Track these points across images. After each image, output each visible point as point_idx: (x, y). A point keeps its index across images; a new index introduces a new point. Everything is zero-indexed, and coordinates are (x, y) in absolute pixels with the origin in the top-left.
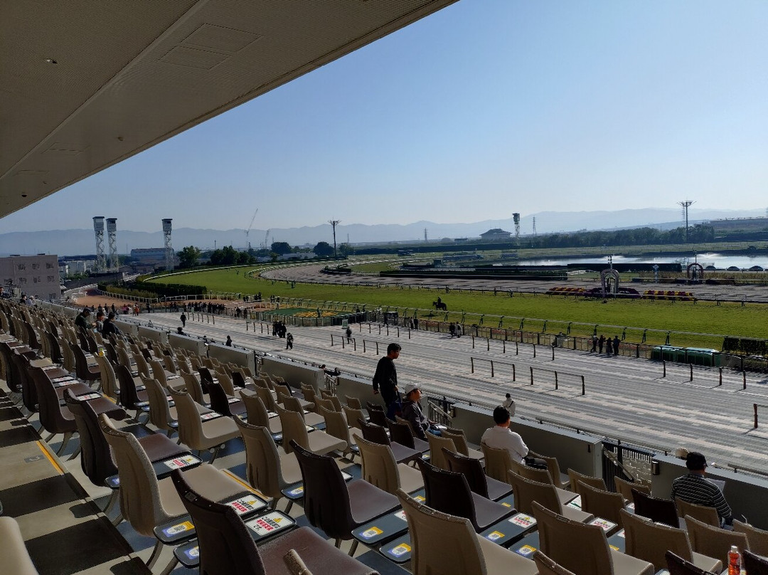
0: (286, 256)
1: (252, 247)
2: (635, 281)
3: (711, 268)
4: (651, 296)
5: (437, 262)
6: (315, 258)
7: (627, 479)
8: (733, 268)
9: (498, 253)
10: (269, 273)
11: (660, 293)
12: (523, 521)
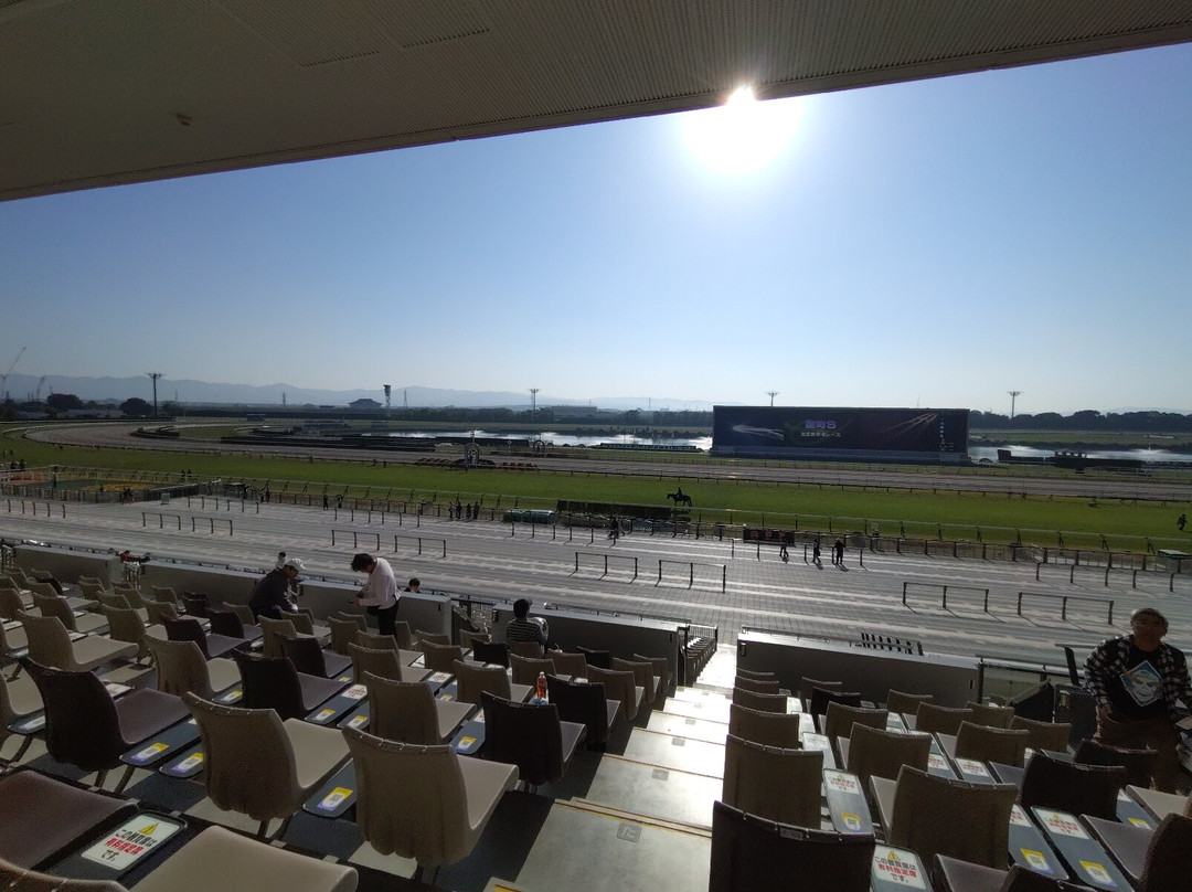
0: (72, 412)
1: (12, 396)
2: (493, 453)
3: (551, 444)
4: (505, 467)
5: (297, 429)
6: (122, 417)
7: (473, 630)
8: (565, 445)
9: (368, 423)
10: (41, 433)
11: (512, 464)
12: (358, 692)
